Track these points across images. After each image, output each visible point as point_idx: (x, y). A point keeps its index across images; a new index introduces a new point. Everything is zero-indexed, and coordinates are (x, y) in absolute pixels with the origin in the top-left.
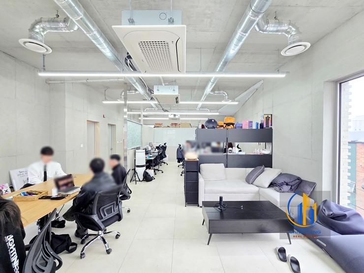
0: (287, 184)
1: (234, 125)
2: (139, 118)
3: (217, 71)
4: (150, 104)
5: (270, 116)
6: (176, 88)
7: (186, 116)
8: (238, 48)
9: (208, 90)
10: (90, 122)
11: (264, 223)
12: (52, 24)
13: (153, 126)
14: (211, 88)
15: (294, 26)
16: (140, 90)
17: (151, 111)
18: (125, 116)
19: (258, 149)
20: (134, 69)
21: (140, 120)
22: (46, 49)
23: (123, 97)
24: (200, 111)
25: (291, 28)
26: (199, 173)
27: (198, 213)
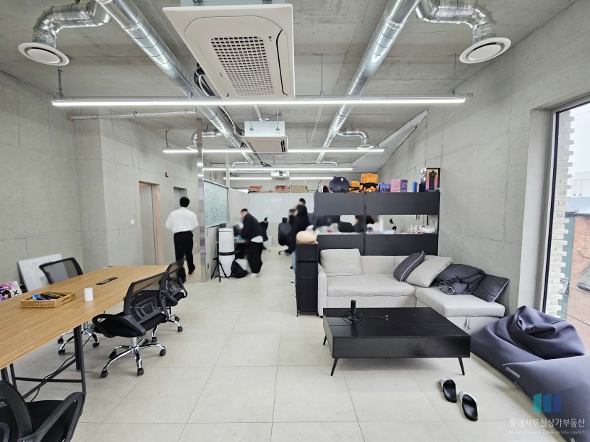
0: (461, 282)
1: (378, 187)
2: (225, 178)
3: (350, 94)
4: (240, 154)
5: (436, 171)
6: (282, 125)
7: (300, 174)
8: (385, 51)
9: (335, 128)
10: (144, 184)
11: (422, 342)
12: (68, 14)
13: (247, 191)
14: (340, 126)
15: (483, 9)
16: (224, 130)
17: (243, 166)
18: (199, 175)
19: (415, 225)
20: (211, 93)
21: (225, 181)
22: (60, 58)
23: (195, 142)
24: (322, 165)
25: (478, 13)
26: (319, 265)
27: (316, 327)
